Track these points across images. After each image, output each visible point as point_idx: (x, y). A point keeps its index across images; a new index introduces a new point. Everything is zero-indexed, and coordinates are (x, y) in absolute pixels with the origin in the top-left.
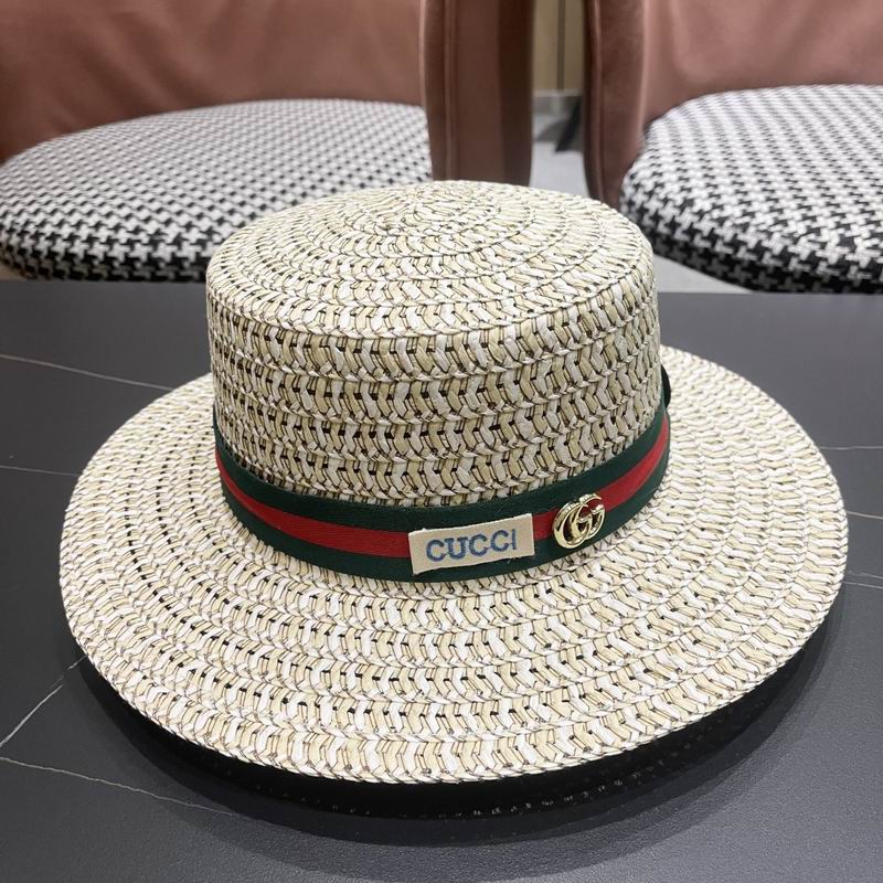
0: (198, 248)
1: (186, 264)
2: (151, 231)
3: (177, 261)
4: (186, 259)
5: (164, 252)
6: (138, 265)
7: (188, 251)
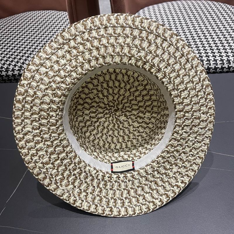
0: (19, 72)
1: (16, 76)
2: (6, 68)
3: (14, 75)
4: (16, 75)
5: (10, 73)
6: (4, 77)
7: (16, 73)
